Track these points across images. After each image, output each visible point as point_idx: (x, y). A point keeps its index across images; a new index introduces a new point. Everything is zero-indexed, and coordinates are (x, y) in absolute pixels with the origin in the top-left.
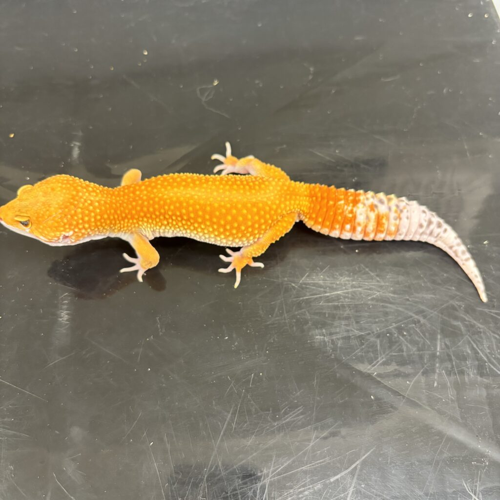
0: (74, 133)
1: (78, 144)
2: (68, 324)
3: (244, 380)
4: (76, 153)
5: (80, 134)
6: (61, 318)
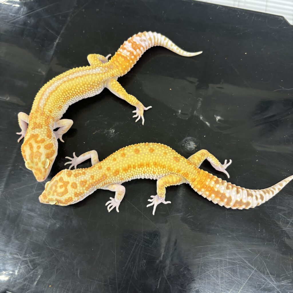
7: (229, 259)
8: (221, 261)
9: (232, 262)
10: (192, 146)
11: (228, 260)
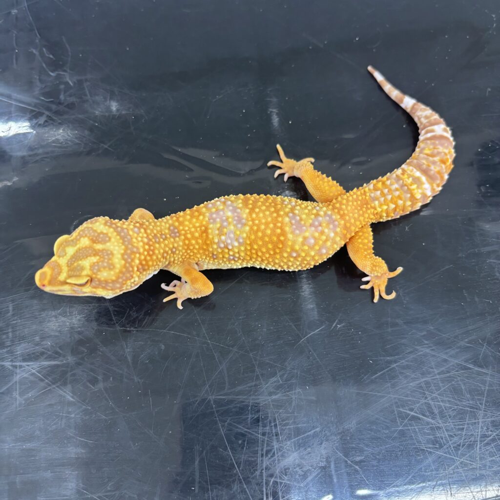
0: (269, 99)
1: (274, 110)
2: (310, 298)
3: (495, 342)
4: (275, 120)
5: (274, 100)
6: (303, 292)
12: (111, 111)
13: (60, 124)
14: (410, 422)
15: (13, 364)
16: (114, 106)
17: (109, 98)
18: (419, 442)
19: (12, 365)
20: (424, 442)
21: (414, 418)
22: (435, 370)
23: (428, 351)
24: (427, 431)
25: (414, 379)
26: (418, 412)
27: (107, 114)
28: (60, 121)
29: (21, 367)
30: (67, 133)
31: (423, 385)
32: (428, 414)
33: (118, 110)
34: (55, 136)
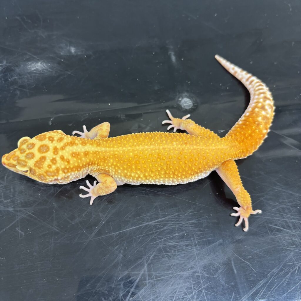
7: (289, 202)
8: (283, 208)
9: (295, 204)
10: (188, 103)
11: (289, 204)
12: (71, 53)
13: (38, 60)
14: (276, 232)
15: (16, 209)
16: (73, 50)
17: (69, 45)
18: (283, 244)
19: (14, 210)
20: (286, 244)
21: (278, 230)
22: (286, 200)
23: (280, 189)
24: (287, 238)
25: (275, 206)
26: (280, 226)
27: (68, 54)
28: (38, 58)
29: (20, 211)
30: (43, 65)
31: (281, 210)
32: (286, 227)
33: (75, 52)
34: (36, 67)
